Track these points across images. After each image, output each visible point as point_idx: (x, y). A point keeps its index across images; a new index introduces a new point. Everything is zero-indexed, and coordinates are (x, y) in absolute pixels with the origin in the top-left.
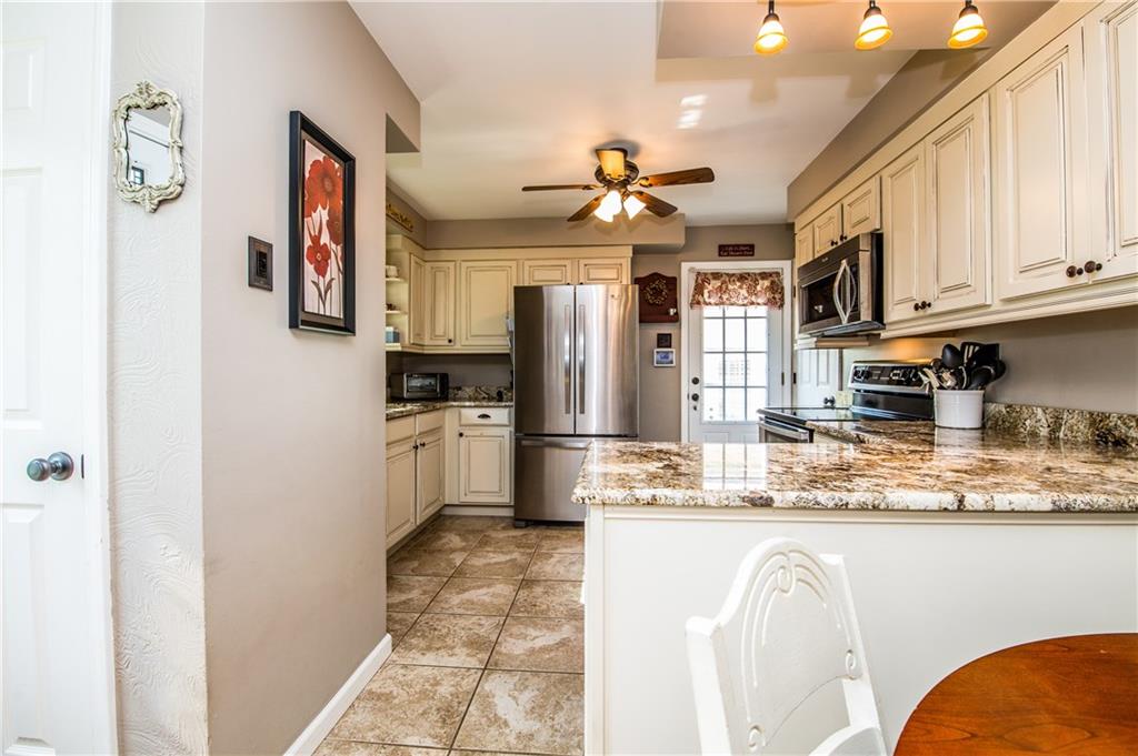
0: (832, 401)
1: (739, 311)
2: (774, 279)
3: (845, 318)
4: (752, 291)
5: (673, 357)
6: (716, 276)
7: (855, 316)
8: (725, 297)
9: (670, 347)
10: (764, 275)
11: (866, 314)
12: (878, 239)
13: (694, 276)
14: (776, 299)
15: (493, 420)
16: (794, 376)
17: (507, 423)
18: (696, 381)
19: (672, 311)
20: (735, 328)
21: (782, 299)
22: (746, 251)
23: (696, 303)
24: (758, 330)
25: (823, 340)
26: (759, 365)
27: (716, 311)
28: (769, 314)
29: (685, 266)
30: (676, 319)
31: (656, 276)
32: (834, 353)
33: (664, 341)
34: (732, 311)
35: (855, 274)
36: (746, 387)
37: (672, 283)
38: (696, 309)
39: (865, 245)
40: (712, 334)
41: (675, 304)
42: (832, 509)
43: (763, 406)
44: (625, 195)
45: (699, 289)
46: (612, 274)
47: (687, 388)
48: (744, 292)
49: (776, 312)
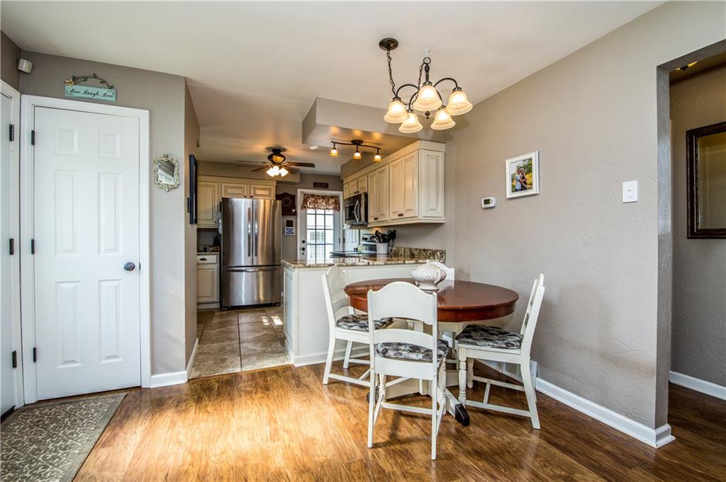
0: (357, 249)
1: (322, 212)
2: (336, 198)
3: (358, 220)
4: (327, 203)
5: (294, 231)
6: (313, 196)
7: (360, 220)
8: (316, 205)
9: (292, 226)
10: (332, 197)
11: (363, 219)
12: (366, 195)
13: (303, 195)
14: (337, 208)
15: (208, 261)
16: (344, 240)
17: (215, 262)
18: (304, 242)
19: (293, 210)
20: (320, 218)
21: (339, 207)
22: (325, 186)
23: (304, 207)
24: (330, 220)
25: (353, 226)
26: (330, 235)
27: (312, 211)
28: (334, 212)
29: (299, 190)
30: (295, 214)
31: (285, 195)
32: (357, 230)
33: (290, 224)
34: (319, 211)
35: (360, 204)
36: (325, 244)
37: (293, 198)
38: (304, 211)
39: (363, 197)
40: (310, 220)
41: (294, 207)
42: (351, 265)
43: (332, 251)
44: (280, 168)
45: (305, 201)
46: (266, 193)
47: (300, 245)
48: (324, 204)
49: (337, 213)
